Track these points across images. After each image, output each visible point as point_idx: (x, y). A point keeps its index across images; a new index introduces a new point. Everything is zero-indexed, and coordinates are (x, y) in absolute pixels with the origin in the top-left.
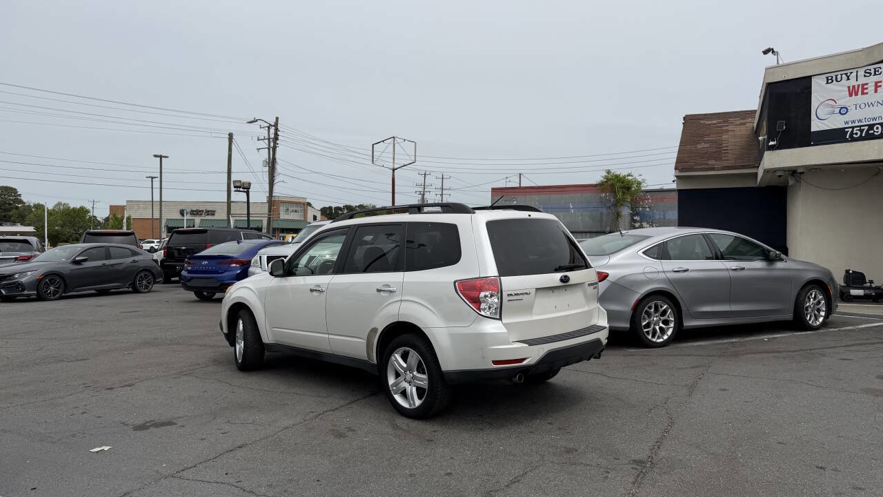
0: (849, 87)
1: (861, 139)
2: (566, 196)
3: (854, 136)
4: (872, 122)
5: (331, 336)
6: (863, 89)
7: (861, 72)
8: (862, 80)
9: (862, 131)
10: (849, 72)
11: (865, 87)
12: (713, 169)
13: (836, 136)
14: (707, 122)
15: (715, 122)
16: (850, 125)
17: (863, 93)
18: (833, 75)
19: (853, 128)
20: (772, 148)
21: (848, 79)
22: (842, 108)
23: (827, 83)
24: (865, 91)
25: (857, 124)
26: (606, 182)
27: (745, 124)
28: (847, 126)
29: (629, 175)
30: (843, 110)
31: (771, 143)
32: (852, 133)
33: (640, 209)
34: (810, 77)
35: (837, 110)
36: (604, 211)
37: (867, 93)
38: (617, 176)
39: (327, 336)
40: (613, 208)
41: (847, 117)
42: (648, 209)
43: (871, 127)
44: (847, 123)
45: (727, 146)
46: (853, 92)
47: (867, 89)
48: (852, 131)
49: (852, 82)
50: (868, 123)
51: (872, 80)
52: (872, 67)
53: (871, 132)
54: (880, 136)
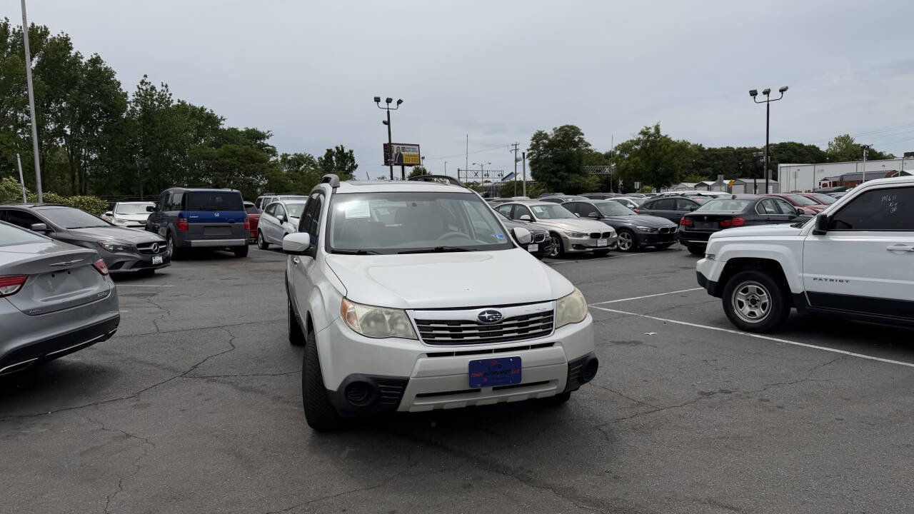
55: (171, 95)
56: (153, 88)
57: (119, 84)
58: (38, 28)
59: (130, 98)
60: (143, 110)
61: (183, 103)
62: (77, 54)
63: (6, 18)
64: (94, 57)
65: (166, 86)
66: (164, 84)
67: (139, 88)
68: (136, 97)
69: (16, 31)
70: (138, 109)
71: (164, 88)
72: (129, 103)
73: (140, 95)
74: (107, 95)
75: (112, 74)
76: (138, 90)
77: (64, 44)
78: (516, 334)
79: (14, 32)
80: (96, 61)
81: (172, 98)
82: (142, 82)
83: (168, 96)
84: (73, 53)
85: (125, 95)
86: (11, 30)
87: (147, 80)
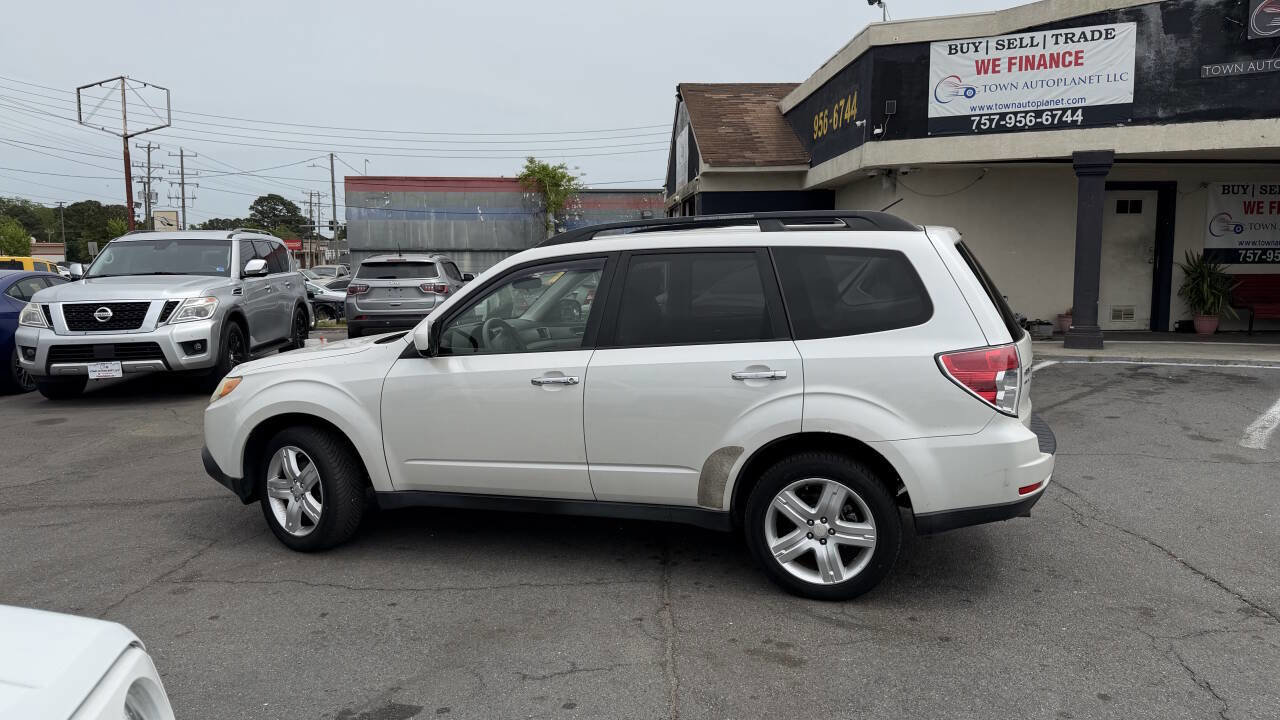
0: (977, 62)
1: (989, 131)
2: (472, 195)
3: (982, 126)
4: (1004, 110)
5: (592, 468)
6: (995, 66)
7: (992, 44)
8: (993, 54)
9: (991, 121)
10: (977, 41)
11: (997, 63)
12: (753, 164)
13: (959, 126)
14: (715, 97)
15: (724, 96)
16: (978, 112)
17: (994, 71)
18: (958, 43)
19: (981, 116)
20: (878, 138)
21: (976, 51)
22: (968, 89)
23: (950, 53)
24: (997, 69)
25: (986, 111)
26: (529, 175)
27: (763, 102)
28: (973, 113)
29: (561, 167)
30: (970, 92)
31: (877, 131)
32: (979, 123)
33: (567, 217)
34: (927, 44)
35: (962, 92)
36: (530, 219)
37: (999, 72)
38: (545, 168)
39: (585, 468)
40: (541, 215)
41: (975, 101)
42: (577, 218)
43: (1003, 116)
44: (973, 109)
45: (757, 133)
46: (981, 68)
47: (999, 65)
48: (980, 120)
49: (981, 55)
50: (999, 111)
51: (1005, 54)
52: (1006, 38)
53: (1003, 123)
54: (1015, 129)
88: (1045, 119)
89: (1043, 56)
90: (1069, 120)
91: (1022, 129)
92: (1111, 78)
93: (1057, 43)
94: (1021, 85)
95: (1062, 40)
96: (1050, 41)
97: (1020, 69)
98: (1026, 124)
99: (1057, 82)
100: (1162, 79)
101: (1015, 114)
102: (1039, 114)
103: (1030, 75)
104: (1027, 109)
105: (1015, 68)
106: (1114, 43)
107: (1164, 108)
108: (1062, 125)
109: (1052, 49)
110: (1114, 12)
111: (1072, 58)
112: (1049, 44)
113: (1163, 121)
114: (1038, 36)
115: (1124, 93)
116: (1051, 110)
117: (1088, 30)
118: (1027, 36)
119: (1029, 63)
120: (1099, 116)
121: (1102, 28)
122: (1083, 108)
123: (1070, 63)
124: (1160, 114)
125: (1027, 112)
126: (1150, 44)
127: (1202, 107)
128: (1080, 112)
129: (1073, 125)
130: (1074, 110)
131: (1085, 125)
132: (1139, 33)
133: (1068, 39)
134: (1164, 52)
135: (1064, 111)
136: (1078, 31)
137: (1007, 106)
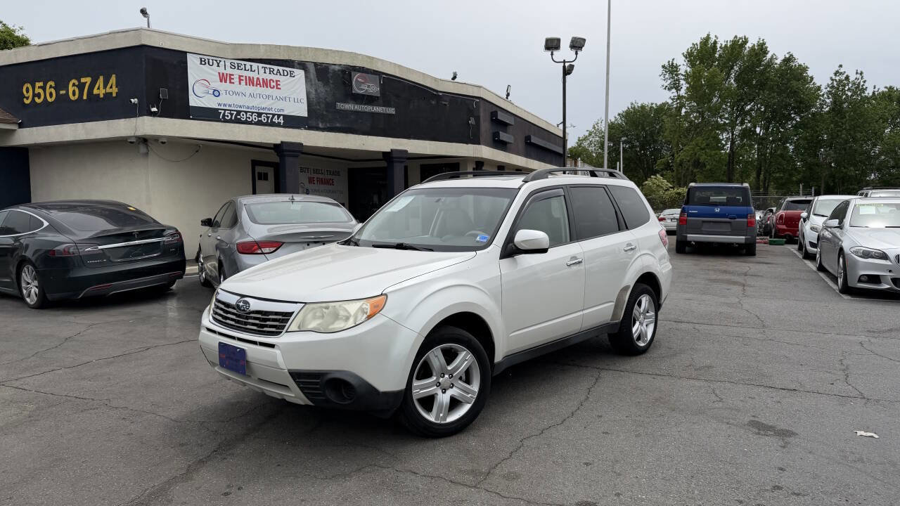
0: (219, 73)
1: (230, 121)
3: (226, 117)
4: (239, 109)
6: (231, 79)
7: (228, 64)
8: (229, 71)
9: (232, 114)
10: (218, 59)
11: (232, 77)
13: (210, 115)
16: (222, 107)
17: (230, 82)
18: (206, 57)
19: (225, 110)
20: (155, 114)
21: (218, 66)
22: (215, 90)
23: (201, 64)
24: (232, 81)
25: (227, 108)
28: (219, 107)
30: (216, 93)
31: (154, 109)
32: (224, 115)
34: (186, 52)
35: (211, 92)
37: (233, 83)
41: (219, 100)
43: (239, 113)
44: (219, 105)
46: (223, 78)
47: (233, 79)
48: (225, 113)
49: (221, 70)
50: (236, 109)
51: (236, 73)
52: (236, 62)
53: (238, 117)
54: (246, 122)
55: (865, 82)
56: (847, 78)
57: (812, 78)
58: (740, 38)
59: (824, 90)
60: (834, 102)
61: (891, 88)
62: (772, 56)
63: (716, 36)
64: (787, 56)
65: (861, 73)
66: (859, 72)
67: (832, 80)
68: (828, 89)
69: (723, 46)
70: (828, 101)
71: (858, 76)
72: (820, 96)
73: (833, 87)
74: (796, 92)
75: (805, 69)
76: (830, 82)
77: (761, 49)
78: (255, 328)
79: (721, 47)
80: (788, 60)
81: (866, 85)
82: (836, 73)
83: (862, 83)
84: (769, 56)
85: (819, 88)
86: (718, 46)
87: (842, 70)
88: (263, 118)
89: (258, 79)
90: (276, 121)
91: (250, 123)
92: (296, 101)
93: (265, 72)
94: (248, 94)
95: (267, 71)
96: (262, 71)
97: (246, 84)
98: (252, 120)
99: (268, 97)
100: (320, 106)
101: (246, 112)
102: (260, 115)
103: (251, 89)
104: (253, 111)
105: (243, 83)
106: (294, 80)
107: (322, 122)
108: (272, 124)
109: (262, 76)
110: (293, 61)
111: (275, 84)
112: (260, 72)
113: (323, 130)
114: (255, 65)
115: (301, 110)
116: (267, 114)
117: (281, 68)
118: (248, 64)
119: (250, 81)
120: (292, 122)
121: (288, 69)
122: (284, 116)
123: (274, 86)
124: (320, 125)
125: (253, 113)
126: (312, 85)
127: (338, 125)
128: (282, 117)
129: (278, 125)
130: (279, 116)
131: (285, 126)
132: (306, 77)
133: (271, 72)
134: (319, 91)
135: (274, 115)
136: (276, 68)
137: (240, 107)
